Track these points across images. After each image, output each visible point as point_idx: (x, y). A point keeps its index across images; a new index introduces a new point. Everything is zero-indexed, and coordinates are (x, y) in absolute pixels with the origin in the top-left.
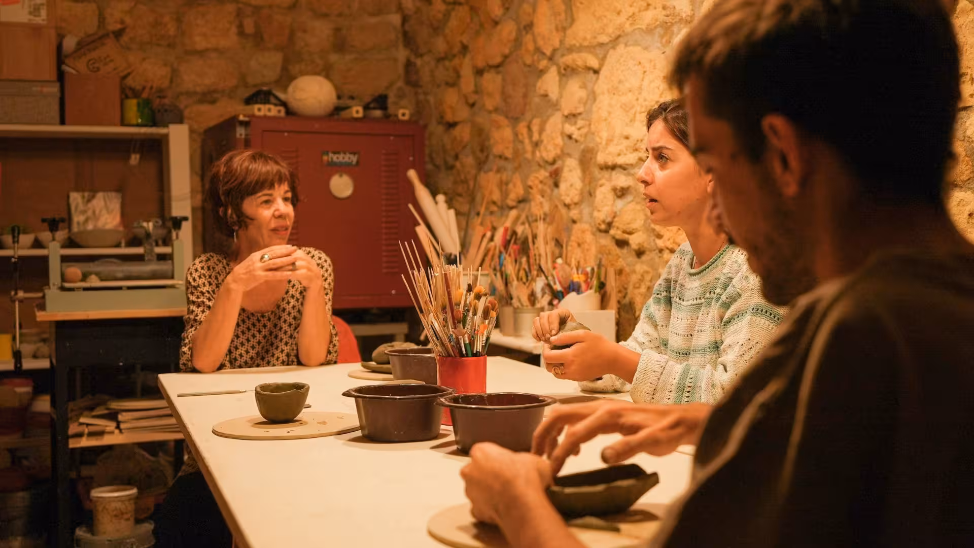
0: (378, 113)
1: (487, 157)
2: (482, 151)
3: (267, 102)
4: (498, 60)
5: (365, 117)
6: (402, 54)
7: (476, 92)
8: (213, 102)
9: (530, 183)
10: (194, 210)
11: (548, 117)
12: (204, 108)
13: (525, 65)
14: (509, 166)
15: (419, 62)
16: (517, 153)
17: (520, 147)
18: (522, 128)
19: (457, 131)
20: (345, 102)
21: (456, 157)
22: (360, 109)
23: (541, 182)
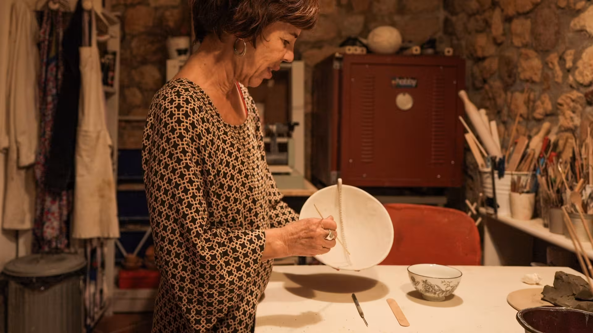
0: (430, 51)
1: (514, 82)
2: (510, 76)
3: (353, 44)
4: (528, 8)
5: (421, 54)
6: (442, 14)
7: (504, 34)
8: (320, 47)
9: (560, 101)
10: (306, 115)
11: (584, 48)
12: (315, 51)
13: (559, 8)
14: (537, 88)
15: (454, 19)
16: (545, 78)
17: (550, 73)
18: (554, 58)
19: (486, 63)
20: (407, 44)
21: (485, 81)
22: (418, 48)
23: (573, 101)
